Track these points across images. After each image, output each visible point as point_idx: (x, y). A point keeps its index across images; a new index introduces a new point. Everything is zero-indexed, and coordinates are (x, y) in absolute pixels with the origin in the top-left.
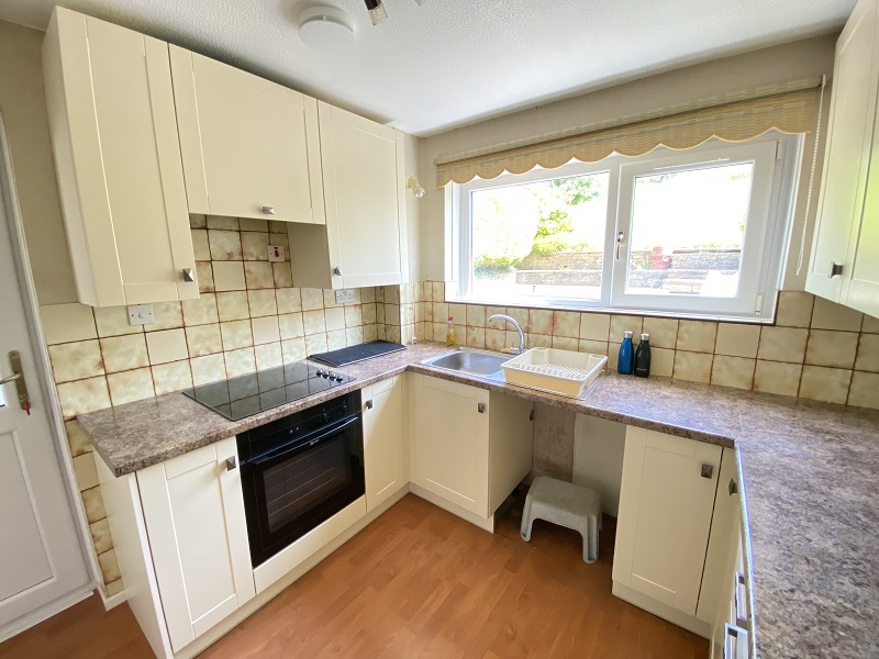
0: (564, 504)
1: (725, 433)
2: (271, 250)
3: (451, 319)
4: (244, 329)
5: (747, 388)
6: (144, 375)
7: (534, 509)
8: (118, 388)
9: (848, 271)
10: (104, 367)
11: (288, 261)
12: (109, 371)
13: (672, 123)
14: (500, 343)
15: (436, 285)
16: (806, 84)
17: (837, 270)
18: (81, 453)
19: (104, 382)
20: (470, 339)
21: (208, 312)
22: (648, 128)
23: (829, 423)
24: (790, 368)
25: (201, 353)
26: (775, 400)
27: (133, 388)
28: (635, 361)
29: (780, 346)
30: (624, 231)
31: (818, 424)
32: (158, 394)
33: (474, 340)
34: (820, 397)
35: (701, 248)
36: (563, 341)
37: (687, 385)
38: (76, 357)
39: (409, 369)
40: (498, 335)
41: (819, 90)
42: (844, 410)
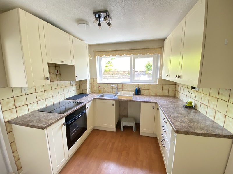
0: (129, 121)
1: (155, 101)
2: (56, 71)
3: (99, 87)
4: (50, 92)
5: (155, 95)
6: (26, 107)
7: (124, 124)
8: (19, 112)
9: (169, 75)
10: (15, 105)
11: (60, 74)
12: (17, 107)
13: (142, 50)
14: (111, 91)
15: (95, 79)
16: (160, 47)
17: (167, 75)
18: (10, 132)
19: (15, 110)
20: (104, 91)
21: (42, 88)
22: (138, 50)
23: (167, 98)
24: (161, 91)
25: (40, 99)
26: (159, 96)
27: (23, 111)
28: (138, 92)
29: (159, 87)
30: (134, 68)
31: (166, 98)
32: (29, 112)
33: (105, 91)
34: (165, 95)
35: (138, 71)
36: (125, 90)
37: (147, 95)
38: (8, 103)
39: (94, 99)
40: (111, 90)
41: (162, 48)
42: (168, 96)
